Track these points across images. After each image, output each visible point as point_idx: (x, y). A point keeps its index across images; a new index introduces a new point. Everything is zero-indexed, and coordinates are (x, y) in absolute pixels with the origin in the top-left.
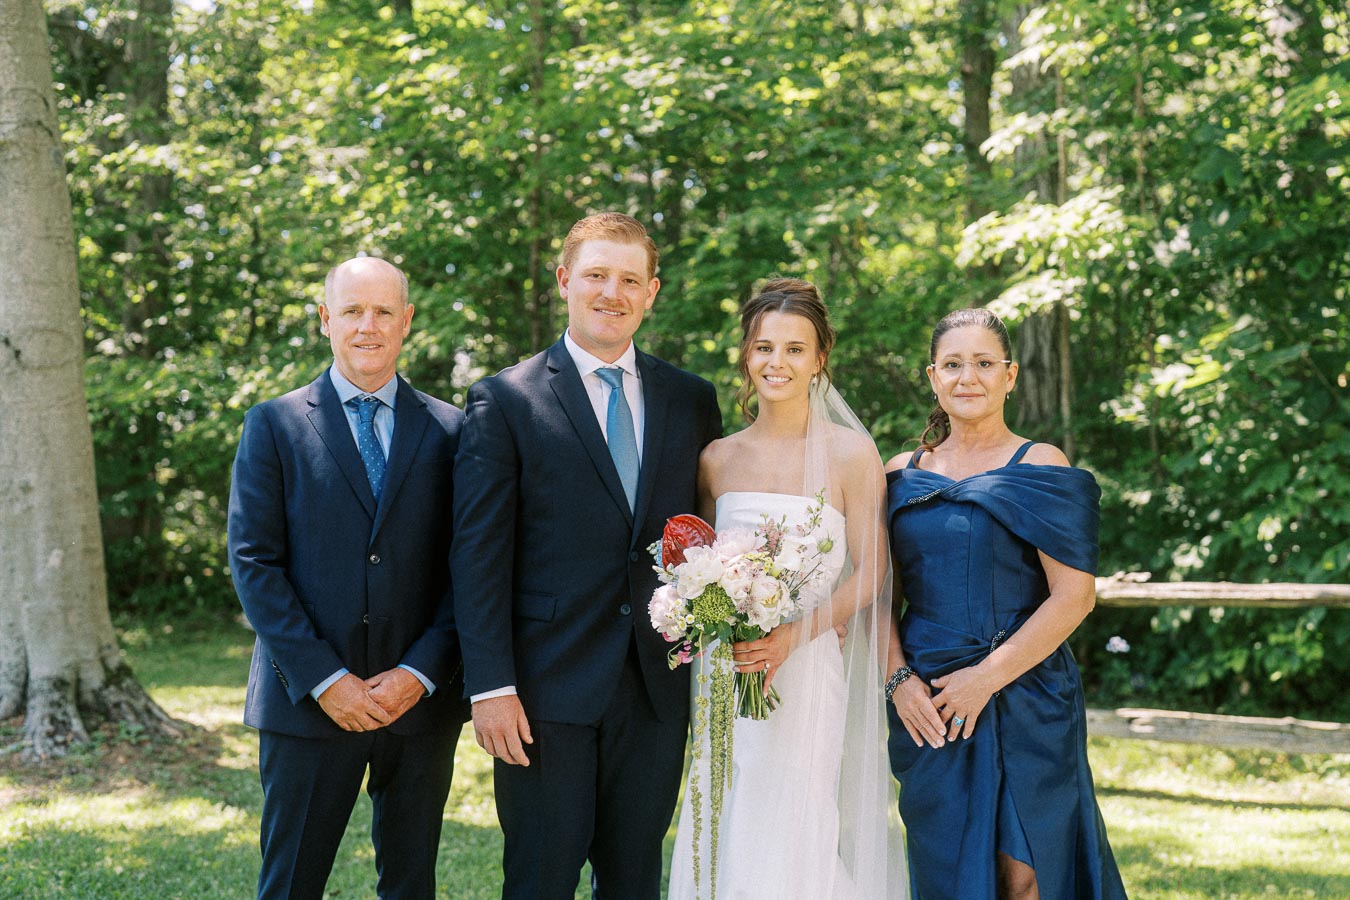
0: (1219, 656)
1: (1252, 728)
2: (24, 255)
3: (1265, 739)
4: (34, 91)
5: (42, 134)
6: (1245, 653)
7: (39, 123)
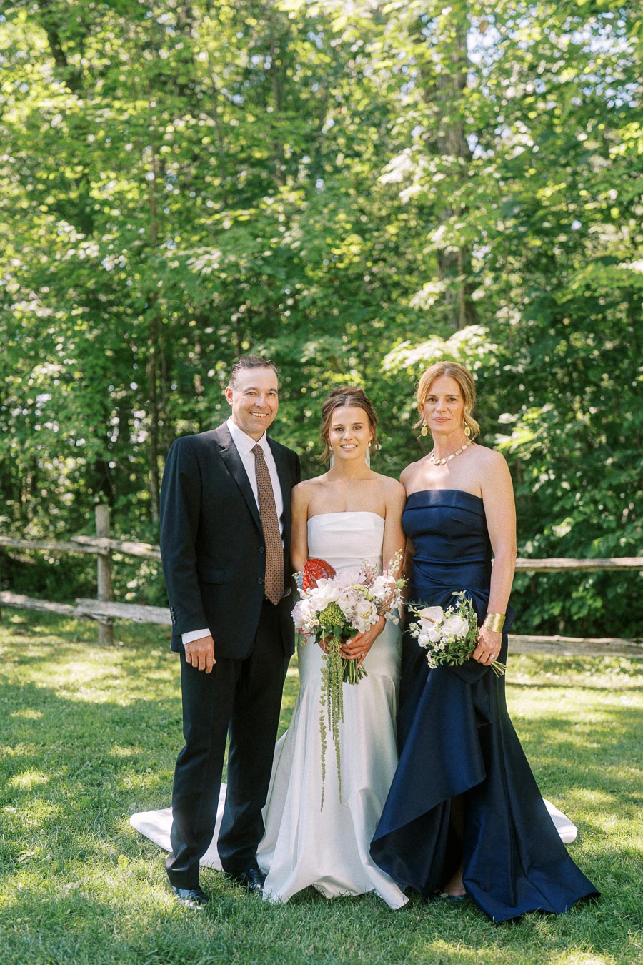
1: (572, 643)
6: (561, 604)
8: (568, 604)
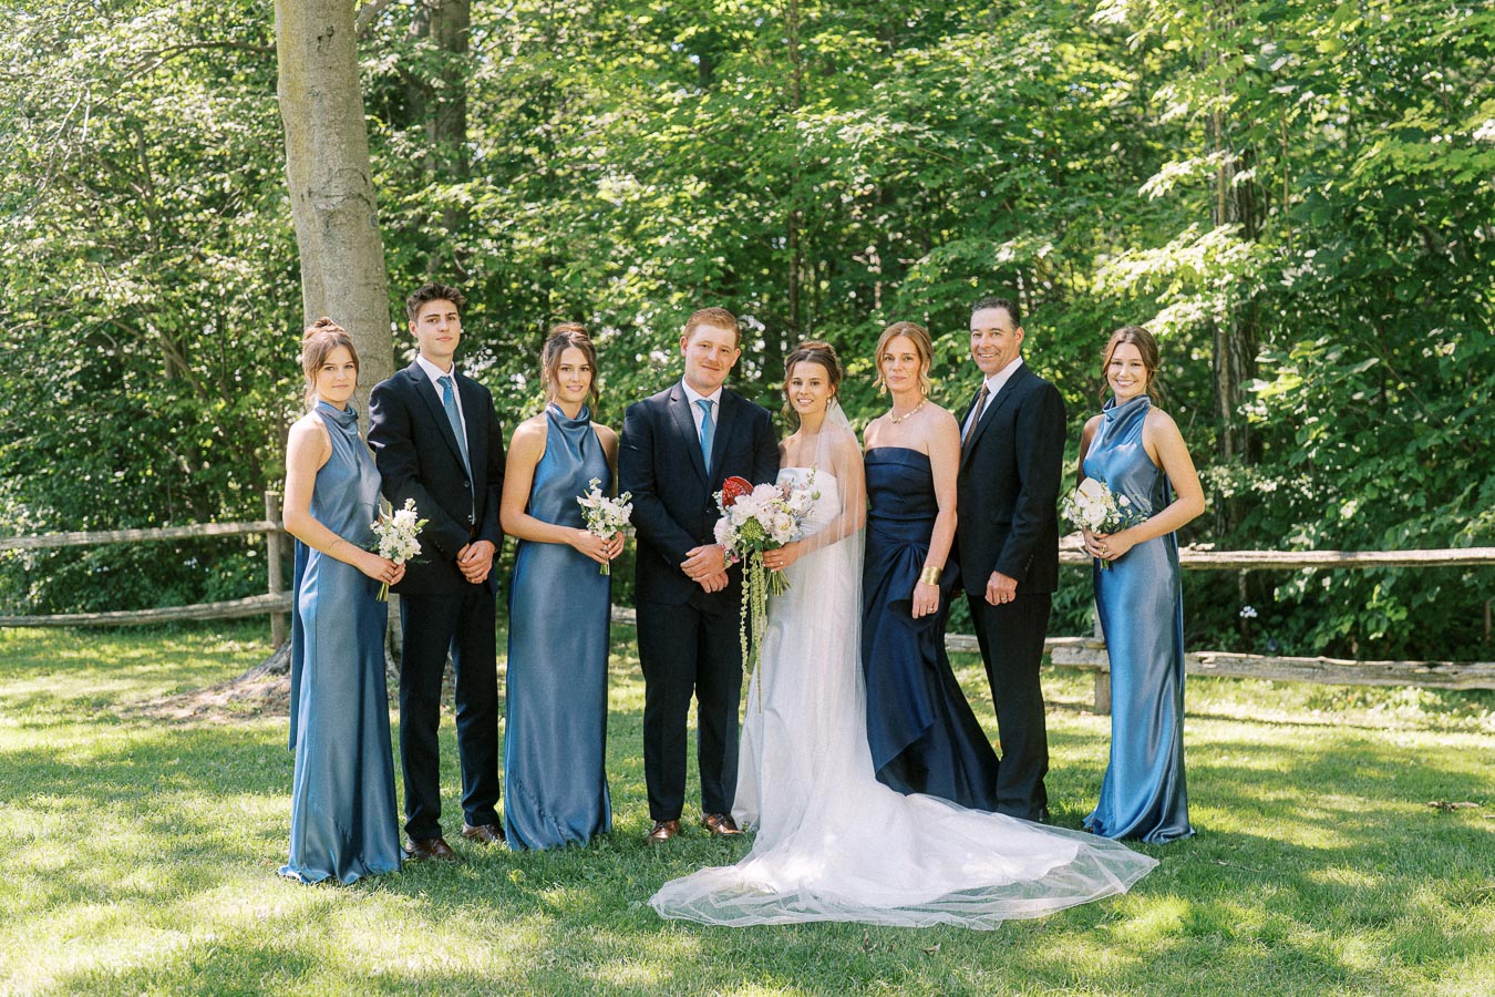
0: (1333, 622)
1: (1292, 665)
2: (350, 298)
3: (1301, 673)
4: (356, 170)
5: (362, 203)
6: (1353, 617)
7: (360, 195)
8: (1362, 618)
